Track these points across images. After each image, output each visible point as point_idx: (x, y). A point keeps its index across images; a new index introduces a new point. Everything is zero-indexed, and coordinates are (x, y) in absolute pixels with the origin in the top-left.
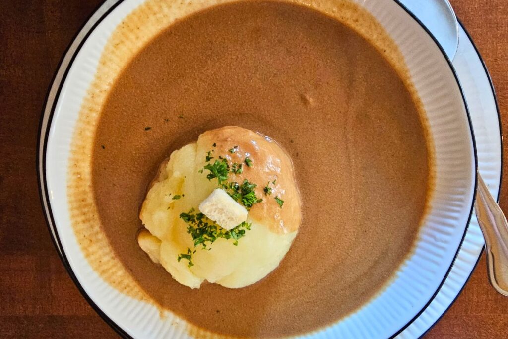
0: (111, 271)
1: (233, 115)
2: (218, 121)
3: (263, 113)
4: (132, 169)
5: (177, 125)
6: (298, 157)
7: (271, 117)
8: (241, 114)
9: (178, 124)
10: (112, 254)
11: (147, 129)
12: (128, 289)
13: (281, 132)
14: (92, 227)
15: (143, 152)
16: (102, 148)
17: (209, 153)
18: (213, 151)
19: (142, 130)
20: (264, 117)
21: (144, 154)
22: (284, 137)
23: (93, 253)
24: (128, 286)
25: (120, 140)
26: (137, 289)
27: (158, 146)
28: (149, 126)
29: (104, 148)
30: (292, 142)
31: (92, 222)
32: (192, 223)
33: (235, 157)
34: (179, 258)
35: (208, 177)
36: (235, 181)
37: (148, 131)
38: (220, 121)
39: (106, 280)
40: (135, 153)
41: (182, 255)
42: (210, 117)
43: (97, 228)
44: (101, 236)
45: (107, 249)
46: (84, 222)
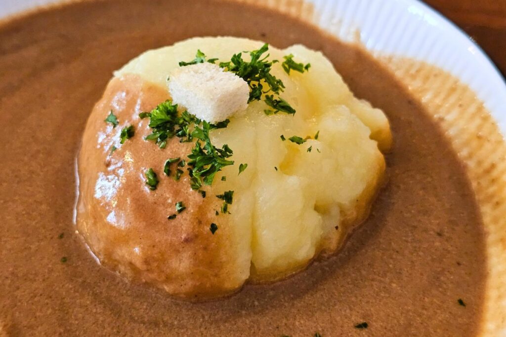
0: (442, 96)
1: (172, 325)
2: (207, 318)
3: (108, 320)
4: (399, 257)
5: (297, 323)
6: (61, 232)
7: (94, 311)
8: (157, 324)
9: (294, 325)
10: (444, 125)
11: (364, 326)
12: (413, 71)
13: (80, 280)
14: (479, 163)
15: (374, 283)
16: (464, 302)
17: (225, 210)
18: (217, 213)
19: (375, 325)
20: (108, 313)
21: (373, 280)
22: (79, 269)
23: (473, 116)
24: (413, 77)
25: (424, 312)
26: (399, 74)
27: (342, 289)
28: (358, 330)
29: (461, 302)
30: (64, 260)
31: (480, 171)
32: (272, 96)
33: (176, 193)
34: (307, 67)
35: (231, 152)
36: (182, 144)
37: (362, 321)
38: (203, 317)
39: (448, 76)
40: (394, 285)
41: (302, 71)
42: (222, 327)
43: (471, 164)
44: (463, 153)
45: (451, 132)
46: (493, 166)
